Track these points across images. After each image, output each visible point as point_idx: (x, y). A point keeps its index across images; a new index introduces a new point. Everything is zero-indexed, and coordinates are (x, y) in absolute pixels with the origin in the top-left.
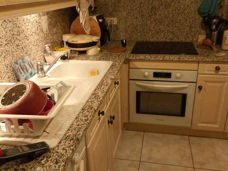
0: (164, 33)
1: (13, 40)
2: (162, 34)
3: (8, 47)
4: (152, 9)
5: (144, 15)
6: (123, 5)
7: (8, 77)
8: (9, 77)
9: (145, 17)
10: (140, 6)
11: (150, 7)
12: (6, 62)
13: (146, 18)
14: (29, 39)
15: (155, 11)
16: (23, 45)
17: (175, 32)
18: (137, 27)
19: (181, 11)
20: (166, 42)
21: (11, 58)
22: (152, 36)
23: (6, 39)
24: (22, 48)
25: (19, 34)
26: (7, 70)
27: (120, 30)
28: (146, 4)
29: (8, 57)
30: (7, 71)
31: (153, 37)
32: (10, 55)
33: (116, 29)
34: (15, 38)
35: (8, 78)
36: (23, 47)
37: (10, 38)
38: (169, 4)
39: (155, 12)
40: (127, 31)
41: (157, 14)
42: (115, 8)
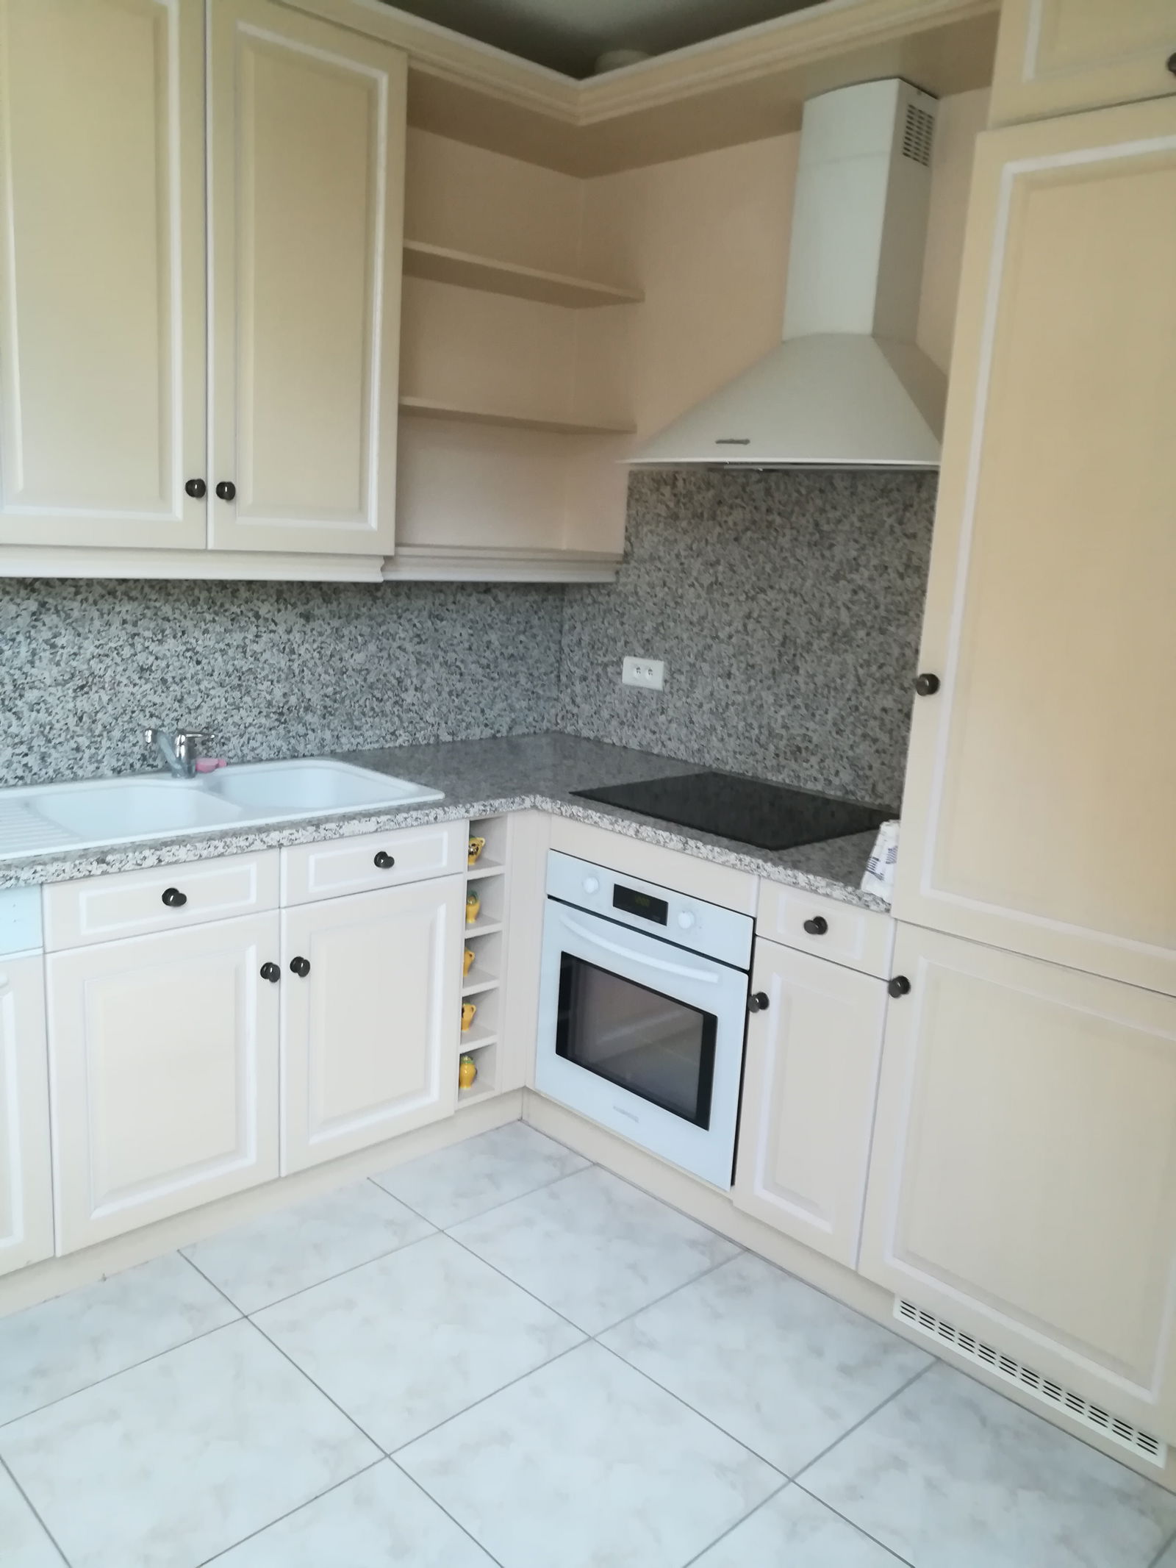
0: (820, 756)
1: (127, 652)
2: (814, 760)
3: (103, 666)
4: (783, 644)
5: (753, 666)
6: (690, 616)
7: (75, 746)
8: (78, 749)
9: (759, 678)
10: (745, 626)
11: (778, 636)
12: (79, 704)
13: (761, 681)
14: (204, 661)
15: (794, 655)
16: (169, 674)
17: (864, 763)
18: (728, 714)
19: (891, 671)
20: (827, 801)
21: (105, 699)
22: (774, 762)
23: (101, 642)
24: (164, 681)
25: (160, 637)
26: (77, 725)
27: (671, 712)
28: (765, 622)
29: (91, 693)
30: (78, 729)
31: (779, 769)
32: (103, 688)
33: (659, 706)
34: (139, 647)
35: (73, 749)
36: (170, 680)
37: (120, 643)
38: (845, 635)
39: (793, 660)
40: (692, 722)
41: (801, 671)
42: (662, 624)
